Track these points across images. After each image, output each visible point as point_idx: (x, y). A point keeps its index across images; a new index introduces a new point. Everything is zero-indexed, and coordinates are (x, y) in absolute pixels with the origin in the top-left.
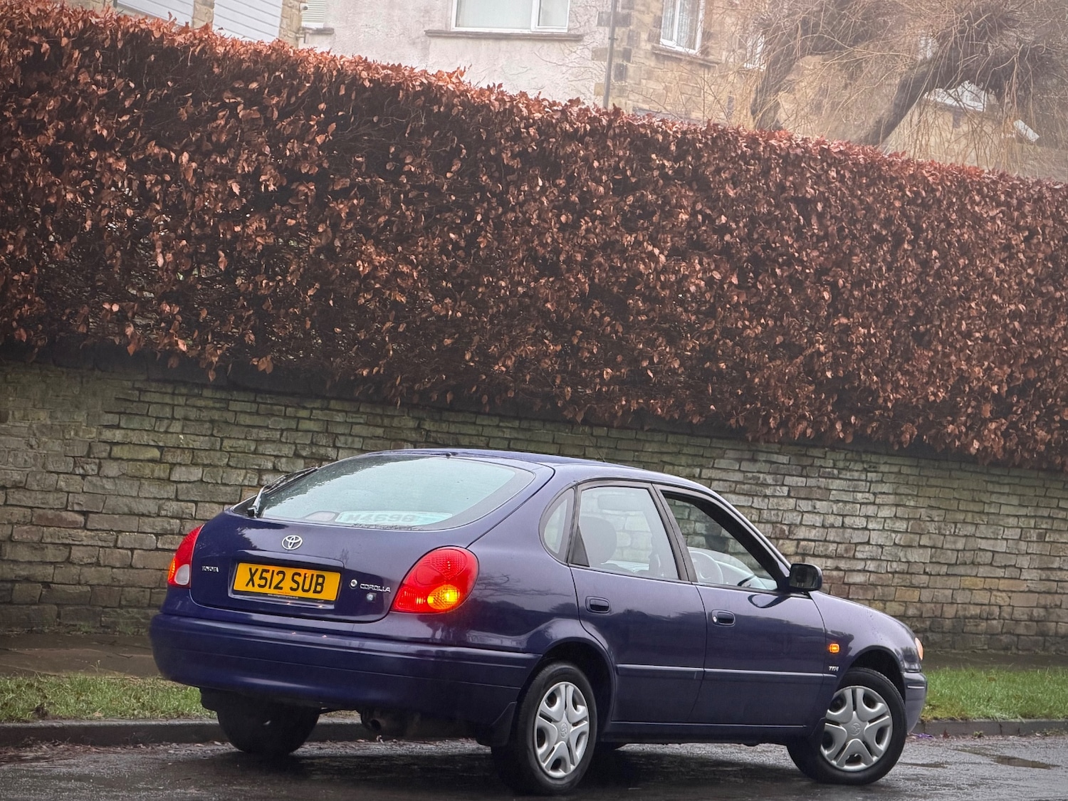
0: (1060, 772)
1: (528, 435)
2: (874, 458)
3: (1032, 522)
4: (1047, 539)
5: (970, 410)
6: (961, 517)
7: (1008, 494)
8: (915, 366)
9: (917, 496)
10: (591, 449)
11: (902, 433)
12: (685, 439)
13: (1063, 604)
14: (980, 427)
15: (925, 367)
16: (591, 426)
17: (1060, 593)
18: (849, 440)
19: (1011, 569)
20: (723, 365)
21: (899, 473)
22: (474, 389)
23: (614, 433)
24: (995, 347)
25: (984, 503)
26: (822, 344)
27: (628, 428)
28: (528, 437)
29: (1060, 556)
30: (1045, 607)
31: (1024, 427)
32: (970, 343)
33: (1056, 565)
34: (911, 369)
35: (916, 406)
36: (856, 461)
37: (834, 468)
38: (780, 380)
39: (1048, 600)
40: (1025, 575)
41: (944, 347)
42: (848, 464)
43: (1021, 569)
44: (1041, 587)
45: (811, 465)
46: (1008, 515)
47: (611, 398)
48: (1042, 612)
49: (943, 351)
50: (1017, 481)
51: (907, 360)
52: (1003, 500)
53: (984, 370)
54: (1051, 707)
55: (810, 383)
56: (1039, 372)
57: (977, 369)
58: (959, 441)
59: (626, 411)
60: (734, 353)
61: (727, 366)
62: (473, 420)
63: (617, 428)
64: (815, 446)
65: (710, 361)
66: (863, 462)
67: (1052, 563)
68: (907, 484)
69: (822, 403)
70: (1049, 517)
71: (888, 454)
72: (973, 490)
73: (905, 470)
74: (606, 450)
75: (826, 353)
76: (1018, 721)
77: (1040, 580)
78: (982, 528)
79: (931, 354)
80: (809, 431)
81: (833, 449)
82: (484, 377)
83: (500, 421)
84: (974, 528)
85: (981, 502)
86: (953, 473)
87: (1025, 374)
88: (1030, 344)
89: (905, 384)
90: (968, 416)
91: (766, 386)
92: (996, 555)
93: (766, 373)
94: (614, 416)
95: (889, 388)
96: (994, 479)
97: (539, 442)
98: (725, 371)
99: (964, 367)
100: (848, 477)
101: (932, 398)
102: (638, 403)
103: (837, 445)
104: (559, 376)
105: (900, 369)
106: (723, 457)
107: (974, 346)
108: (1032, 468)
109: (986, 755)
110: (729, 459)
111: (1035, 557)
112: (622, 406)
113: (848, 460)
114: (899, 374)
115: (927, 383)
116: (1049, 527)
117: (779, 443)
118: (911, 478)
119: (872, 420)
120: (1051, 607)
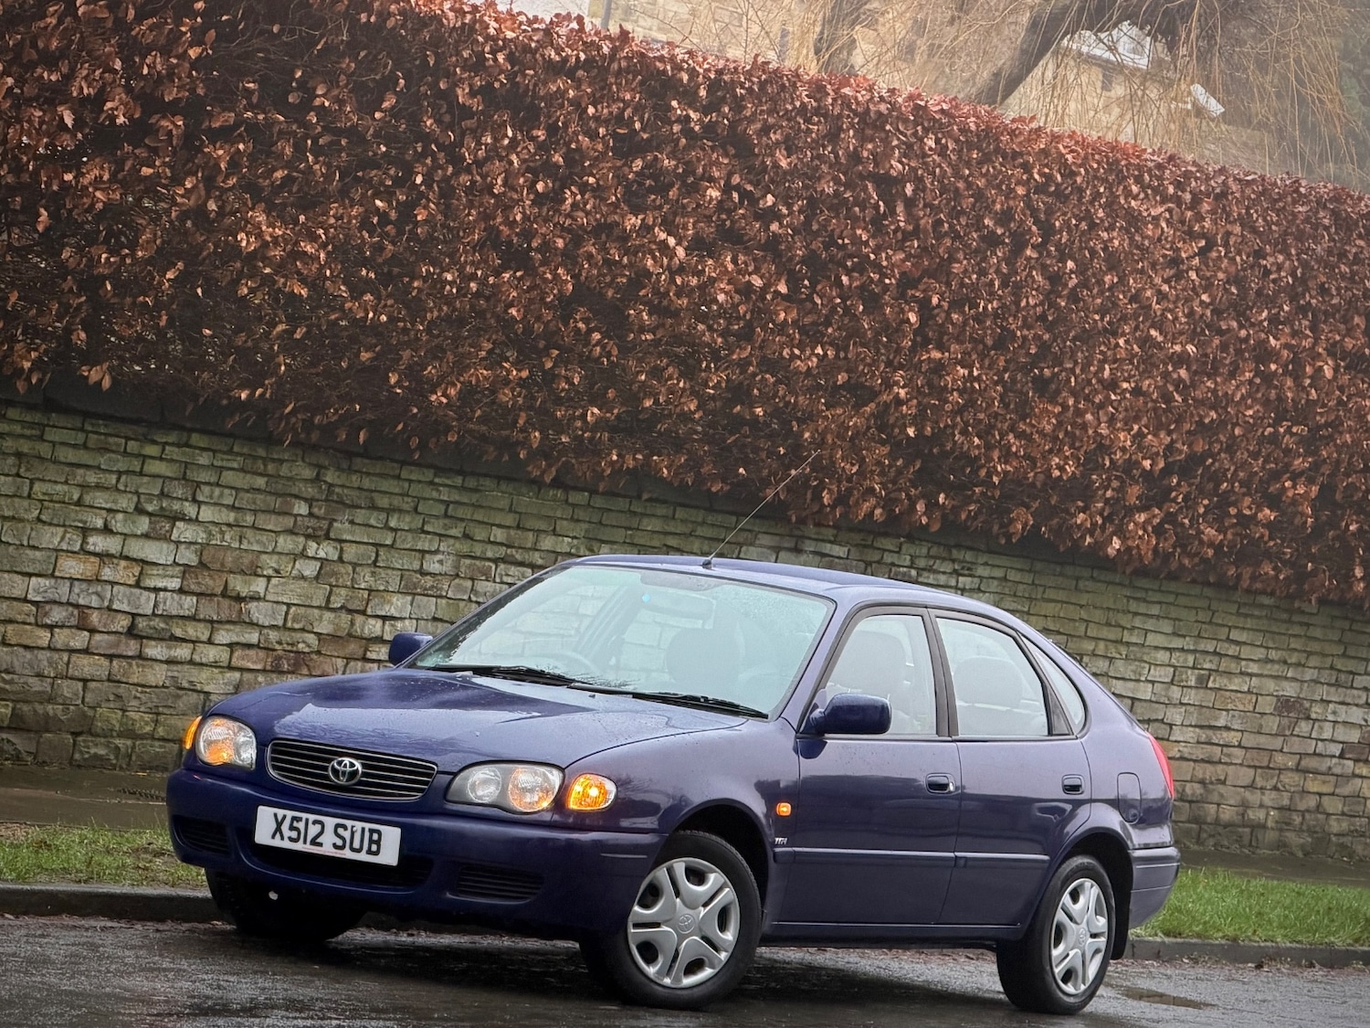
0: (1215, 1013)
1: (474, 498)
2: (969, 556)
3: (1191, 659)
4: (1210, 685)
5: (1109, 494)
6: (1089, 646)
7: (1158, 617)
8: (1034, 426)
9: (1028, 613)
10: (565, 523)
11: (1012, 521)
12: (700, 516)
13: (1229, 778)
14: (1124, 517)
15: (1048, 428)
16: (567, 488)
17: (1225, 763)
18: (935, 527)
19: (1157, 725)
20: (759, 411)
21: (1005, 579)
22: (400, 427)
23: (599, 502)
24: (1150, 405)
25: (1124, 628)
26: (903, 387)
27: (617, 495)
28: (474, 501)
29: (1227, 710)
30: (1202, 782)
31: (1186, 521)
32: (1113, 397)
33: (1221, 723)
34: (1028, 431)
35: (1033, 485)
36: (944, 559)
37: (911, 567)
38: (841, 436)
39: (1208, 772)
40: (1177, 735)
41: (1077, 402)
42: (931, 563)
43: (1171, 725)
44: (1199, 753)
45: (879, 562)
46: (1156, 648)
47: (597, 451)
48: (1198, 789)
49: (1075, 405)
50: (1171, 599)
51: (1023, 418)
52: (1150, 624)
53: (1134, 436)
54: (1205, 923)
55: (883, 443)
56: (1211, 444)
57: (1122, 436)
58: (1092, 536)
59: (618, 470)
60: (775, 395)
61: (765, 412)
62: (397, 472)
63: (603, 494)
64: (886, 535)
65: (743, 404)
66: (954, 561)
67: (1216, 719)
68: (1015, 595)
69: (900, 472)
70: (1215, 653)
71: (990, 552)
72: (1109, 609)
73: (1012, 576)
74: (584, 526)
75: (908, 400)
76: (1158, 939)
77: (1198, 742)
78: (1119, 663)
79: (1058, 409)
80: (878, 512)
81: (911, 538)
82: (415, 411)
83: (435, 475)
84: (1107, 663)
85: (1119, 626)
86: (1081, 584)
87: (1190, 446)
88: (1200, 403)
89: (1018, 451)
90: (1107, 501)
91: (821, 444)
92: (1137, 703)
93: (822, 424)
94: (599, 476)
95: (996, 455)
96: (1139, 595)
97: (491, 508)
98: (761, 420)
99: (1104, 431)
100: (931, 581)
101: (1056, 473)
102: (635, 459)
103: (916, 535)
104: (523, 414)
105: (1012, 429)
106: (752, 544)
107: (1120, 401)
108: (1194, 581)
109: (1111, 986)
110: (761, 546)
111: (1192, 709)
112: (612, 463)
113: (932, 557)
114: (1011, 436)
115: (1051, 451)
116: (1214, 667)
117: (834, 527)
118: (1021, 587)
119: (969, 500)
120: (1212, 783)
